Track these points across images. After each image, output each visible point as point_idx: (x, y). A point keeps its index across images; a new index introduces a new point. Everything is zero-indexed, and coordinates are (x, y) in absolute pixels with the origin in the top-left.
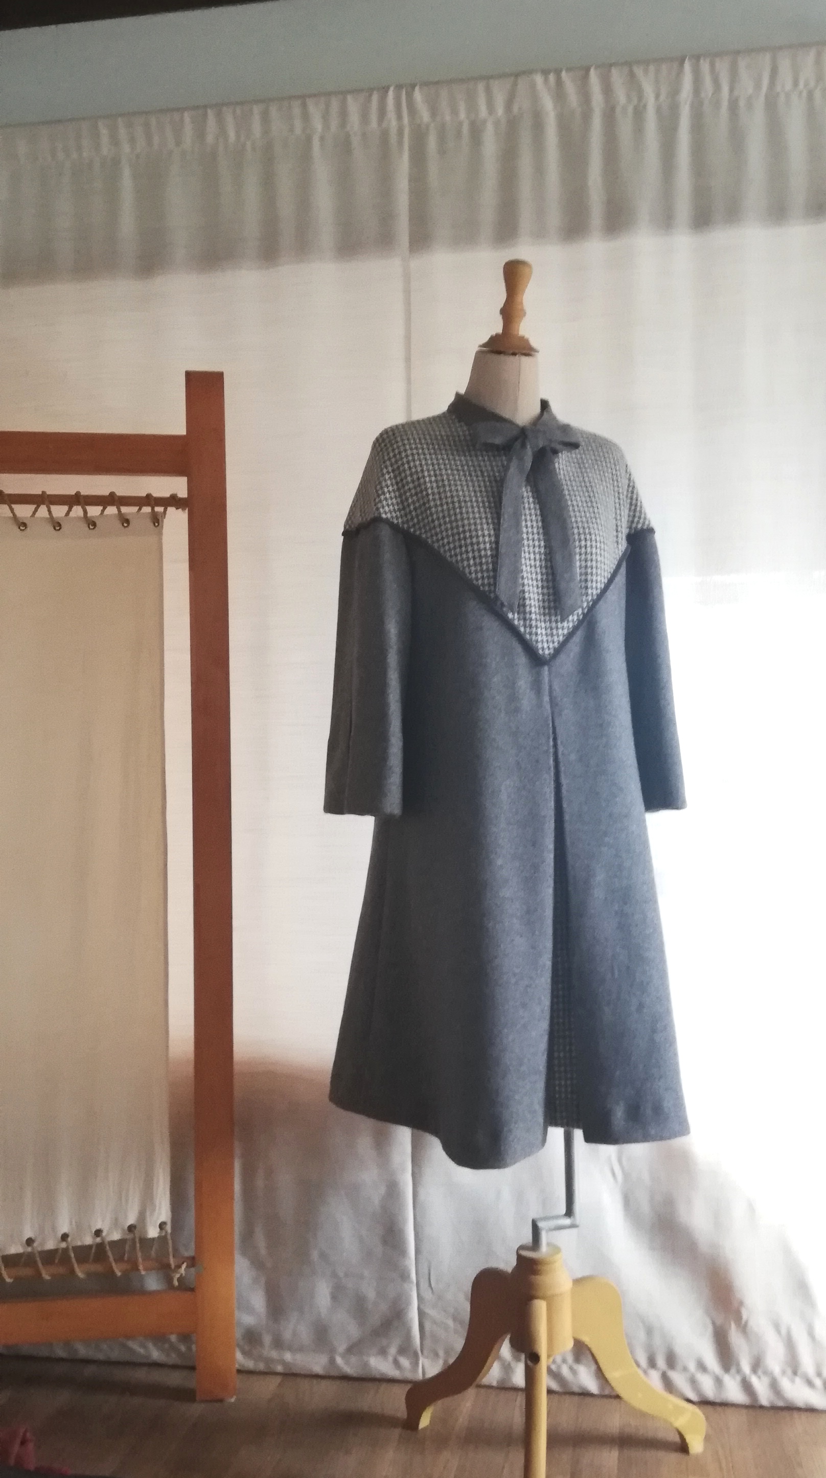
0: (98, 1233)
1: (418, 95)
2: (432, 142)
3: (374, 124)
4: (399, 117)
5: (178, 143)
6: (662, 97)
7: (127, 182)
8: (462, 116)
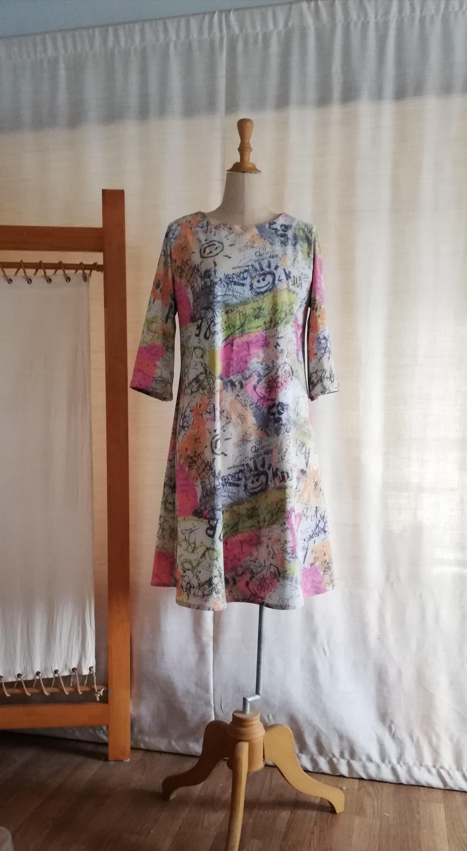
0: (56, 672)
1: (232, 17)
2: (240, 46)
3: (206, 35)
4: (221, 30)
5: (92, 47)
6: (379, 16)
7: (62, 72)
8: (258, 29)
